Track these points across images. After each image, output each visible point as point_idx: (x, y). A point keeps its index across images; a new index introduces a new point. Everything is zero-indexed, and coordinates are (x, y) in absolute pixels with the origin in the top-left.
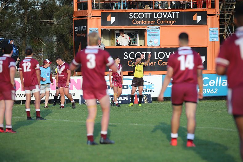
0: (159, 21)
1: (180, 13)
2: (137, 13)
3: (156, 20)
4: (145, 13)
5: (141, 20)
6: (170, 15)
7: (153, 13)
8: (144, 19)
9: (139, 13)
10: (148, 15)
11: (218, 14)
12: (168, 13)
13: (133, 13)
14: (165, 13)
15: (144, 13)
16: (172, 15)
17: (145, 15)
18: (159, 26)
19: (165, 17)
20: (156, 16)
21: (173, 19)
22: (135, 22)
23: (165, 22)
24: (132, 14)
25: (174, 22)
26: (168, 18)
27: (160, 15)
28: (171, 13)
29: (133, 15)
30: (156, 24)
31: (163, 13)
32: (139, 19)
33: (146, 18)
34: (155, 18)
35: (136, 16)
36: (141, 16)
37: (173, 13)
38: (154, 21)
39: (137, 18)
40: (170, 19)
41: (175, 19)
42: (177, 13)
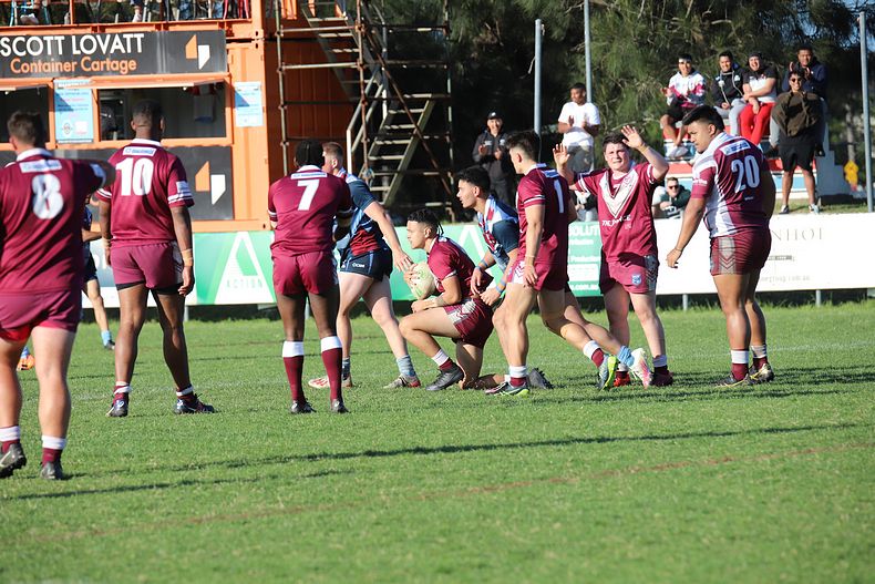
0: (87, 64)
1: (148, 37)
2: (23, 39)
3: (78, 58)
4: (45, 38)
5: (35, 59)
6: (117, 45)
7: (68, 38)
8: (45, 57)
9: (27, 37)
10: (55, 43)
11: (260, 40)
12: (113, 36)
13: (12, 38)
14: (103, 37)
15: (41, 37)
16: (124, 42)
17: (45, 43)
18: (88, 80)
19: (104, 49)
20: (78, 48)
21: (127, 57)
22: (17, 66)
23: (105, 65)
24: (8, 40)
25: (132, 64)
26: (112, 51)
27: (88, 44)
28: (121, 35)
29: (10, 44)
30: (78, 73)
31: (99, 38)
32: (28, 58)
33: (50, 52)
34: (75, 52)
35: (21, 46)
36: (35, 46)
37: (128, 37)
38: (74, 63)
39: (24, 53)
40: (118, 55)
41: (133, 55)
42: (139, 37)
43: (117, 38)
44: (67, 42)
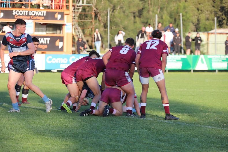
0: (33, 17)
1: (47, 13)
3: (31, 16)
5: (21, 15)
6: (40, 14)
7: (29, 12)
8: (23, 15)
9: (19, 11)
10: (26, 12)
11: (72, 14)
12: (39, 12)
13: (16, 11)
14: (37, 12)
17: (23, 12)
19: (37, 15)
20: (31, 14)
21: (42, 16)
22: (17, 17)
23: (37, 18)
25: (43, 18)
26: (39, 15)
28: (41, 11)
30: (31, 19)
31: (36, 12)
32: (19, 15)
33: (24, 14)
35: (18, 13)
36: (21, 13)
37: (42, 12)
38: (30, 17)
39: (18, 14)
40: (40, 16)
41: (44, 16)
42: (45, 12)
43: (40, 12)
44: (28, 13)
